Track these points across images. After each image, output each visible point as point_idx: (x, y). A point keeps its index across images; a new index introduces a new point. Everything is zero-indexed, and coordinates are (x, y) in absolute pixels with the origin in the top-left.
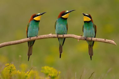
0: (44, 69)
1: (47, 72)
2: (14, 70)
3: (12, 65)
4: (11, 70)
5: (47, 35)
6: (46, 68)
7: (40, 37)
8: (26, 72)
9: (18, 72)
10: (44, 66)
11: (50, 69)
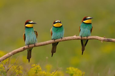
0: (69, 70)
1: (72, 73)
2: (40, 71)
3: (38, 66)
4: (37, 70)
5: (72, 37)
6: (70, 68)
7: (64, 39)
8: (51, 73)
9: (44, 72)
10: (69, 67)
11: (75, 70)
